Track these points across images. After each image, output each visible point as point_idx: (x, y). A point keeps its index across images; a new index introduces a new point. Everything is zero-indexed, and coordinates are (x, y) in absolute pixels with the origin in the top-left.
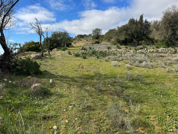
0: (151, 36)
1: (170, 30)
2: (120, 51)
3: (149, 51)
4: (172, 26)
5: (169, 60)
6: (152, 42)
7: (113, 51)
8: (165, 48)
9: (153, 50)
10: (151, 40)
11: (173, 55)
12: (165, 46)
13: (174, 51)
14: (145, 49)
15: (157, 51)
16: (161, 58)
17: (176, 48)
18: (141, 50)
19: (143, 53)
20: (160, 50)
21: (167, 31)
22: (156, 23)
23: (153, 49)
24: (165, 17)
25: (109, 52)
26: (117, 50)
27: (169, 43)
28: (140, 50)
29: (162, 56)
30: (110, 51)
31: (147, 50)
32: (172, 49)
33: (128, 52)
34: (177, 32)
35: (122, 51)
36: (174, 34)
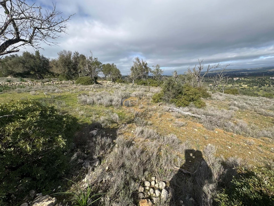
0: (51, 70)
1: (66, 68)
2: (26, 84)
3: (55, 83)
4: (67, 65)
5: (70, 88)
7: (16, 84)
8: (66, 81)
9: (57, 82)
11: (73, 85)
12: (66, 79)
13: (72, 82)
14: (52, 82)
15: (61, 83)
16: (65, 87)
17: (73, 81)
18: (48, 82)
19: (50, 85)
20: (63, 82)
21: (65, 68)
22: (54, 61)
23: (58, 81)
24: (60, 58)
25: (11, 85)
26: (21, 83)
27: (68, 77)
28: (47, 83)
29: (65, 86)
30: (12, 84)
31: (53, 82)
32: (71, 81)
33: (36, 84)
34: (72, 70)
35: (29, 84)
36: (70, 71)
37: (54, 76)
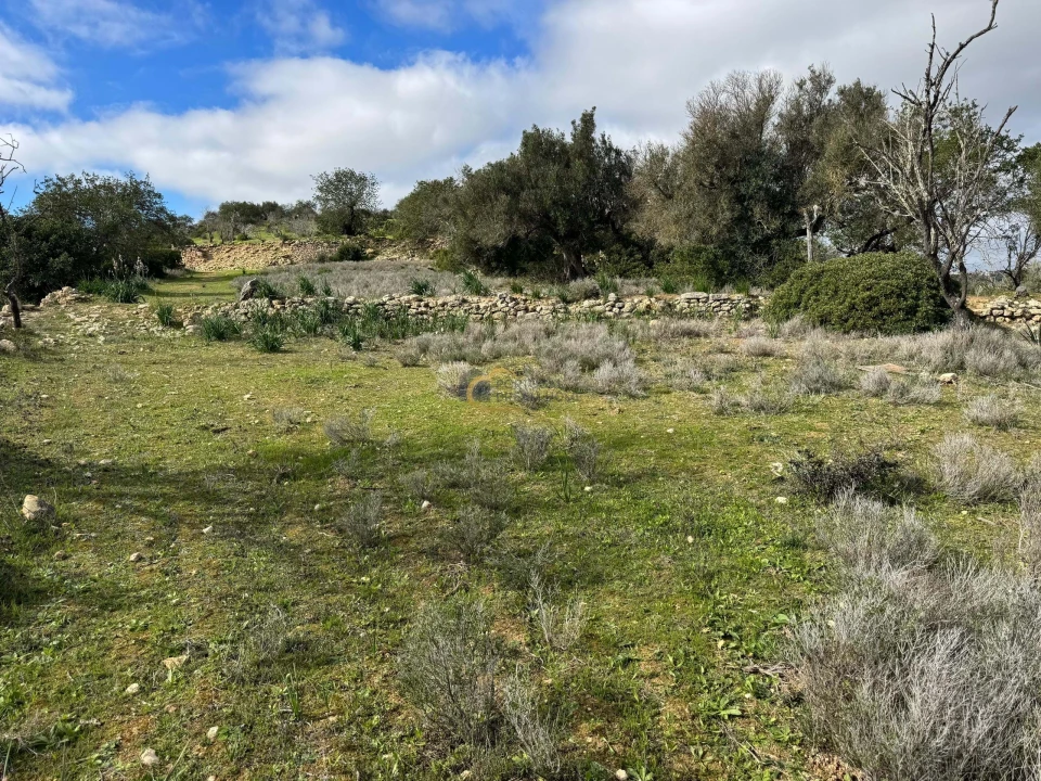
0: (638, 228)
1: (724, 202)
2: (482, 305)
3: (628, 306)
4: (733, 181)
5: (722, 351)
6: (643, 257)
7: (443, 305)
8: (705, 290)
9: (646, 301)
10: (641, 248)
11: (744, 326)
12: (702, 280)
13: (743, 305)
14: (612, 296)
15: (669, 309)
16: (686, 340)
17: (755, 291)
18: (592, 301)
19: (600, 318)
20: (681, 300)
21: (714, 203)
22: (657, 157)
23: (650, 294)
24: (699, 131)
25: (422, 313)
26: (464, 301)
27: (724, 264)
28: (586, 303)
29: (690, 334)
30: (427, 306)
31: (618, 300)
32: (736, 296)
33: (526, 310)
34: (758, 211)
35: (495, 305)
36: (743, 220)
37: (650, 265)
